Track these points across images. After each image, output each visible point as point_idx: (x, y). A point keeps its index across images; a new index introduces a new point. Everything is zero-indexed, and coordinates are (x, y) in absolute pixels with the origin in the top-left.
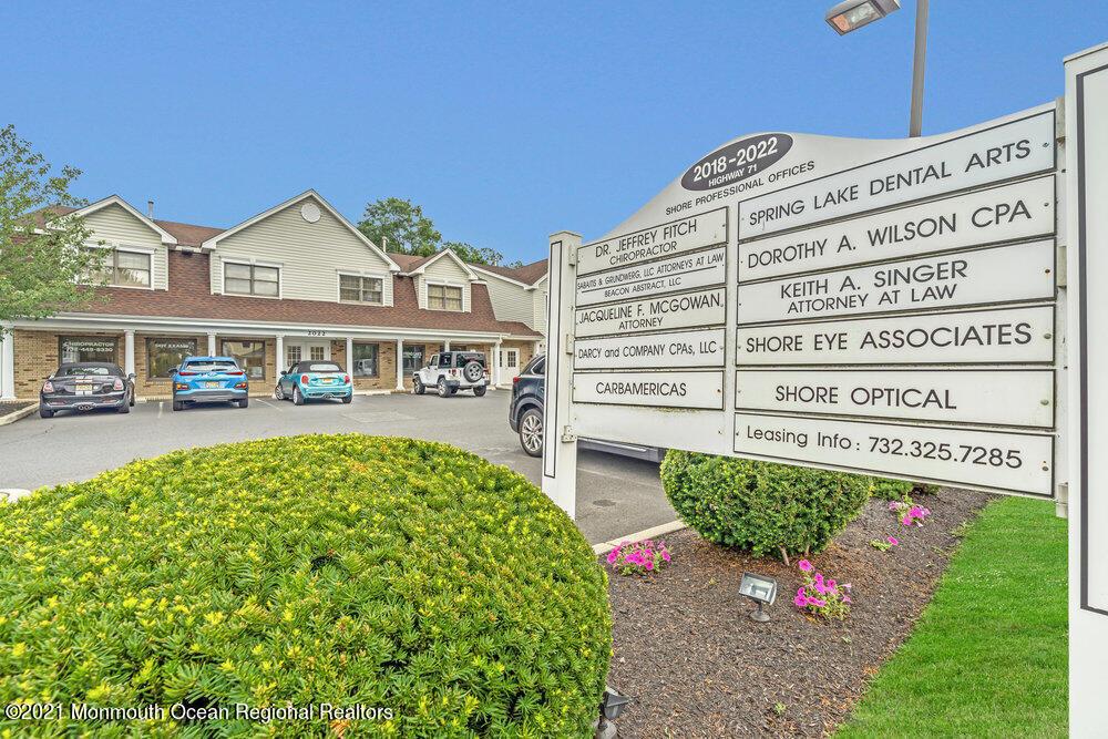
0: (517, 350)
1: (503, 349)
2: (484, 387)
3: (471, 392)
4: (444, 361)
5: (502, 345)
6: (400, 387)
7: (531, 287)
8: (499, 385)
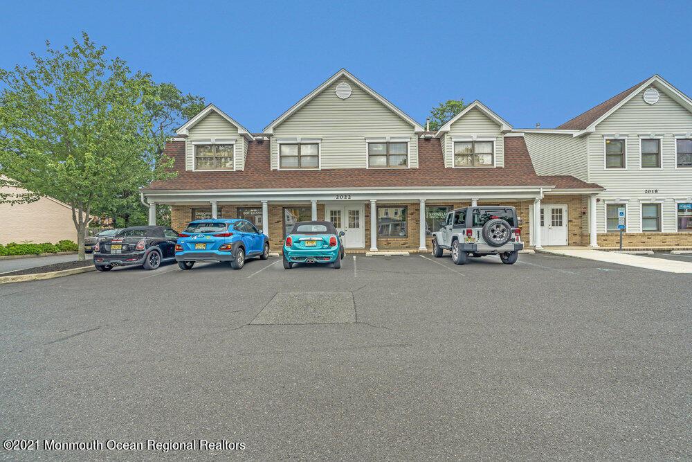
0: (564, 208)
1: (545, 207)
2: (514, 252)
3: (497, 258)
4: (459, 221)
5: (543, 202)
6: (423, 247)
7: (585, 131)
8: (539, 247)
